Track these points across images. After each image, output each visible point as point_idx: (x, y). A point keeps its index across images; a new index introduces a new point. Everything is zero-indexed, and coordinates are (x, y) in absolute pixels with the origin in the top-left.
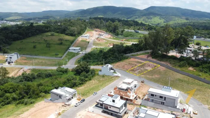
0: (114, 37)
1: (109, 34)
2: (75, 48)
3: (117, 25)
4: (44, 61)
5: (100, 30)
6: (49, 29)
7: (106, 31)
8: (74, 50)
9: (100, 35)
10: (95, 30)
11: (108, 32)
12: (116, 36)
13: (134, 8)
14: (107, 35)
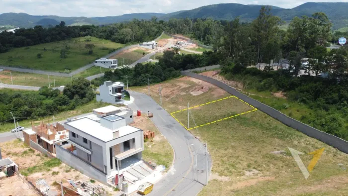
0: (201, 47)
1: (193, 43)
2: (107, 60)
3: (209, 26)
4: (35, 78)
5: (182, 37)
6: (87, 32)
7: (191, 38)
8: (104, 62)
9: (179, 44)
10: (173, 37)
11: (193, 39)
12: (205, 46)
13: (275, 7)
14: (191, 44)
